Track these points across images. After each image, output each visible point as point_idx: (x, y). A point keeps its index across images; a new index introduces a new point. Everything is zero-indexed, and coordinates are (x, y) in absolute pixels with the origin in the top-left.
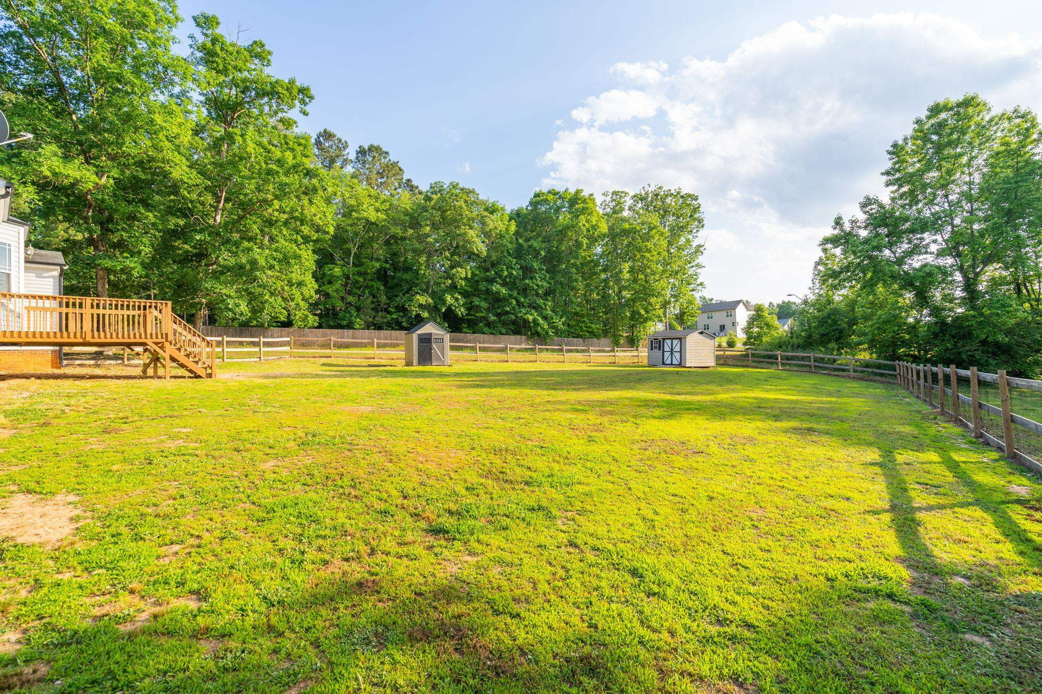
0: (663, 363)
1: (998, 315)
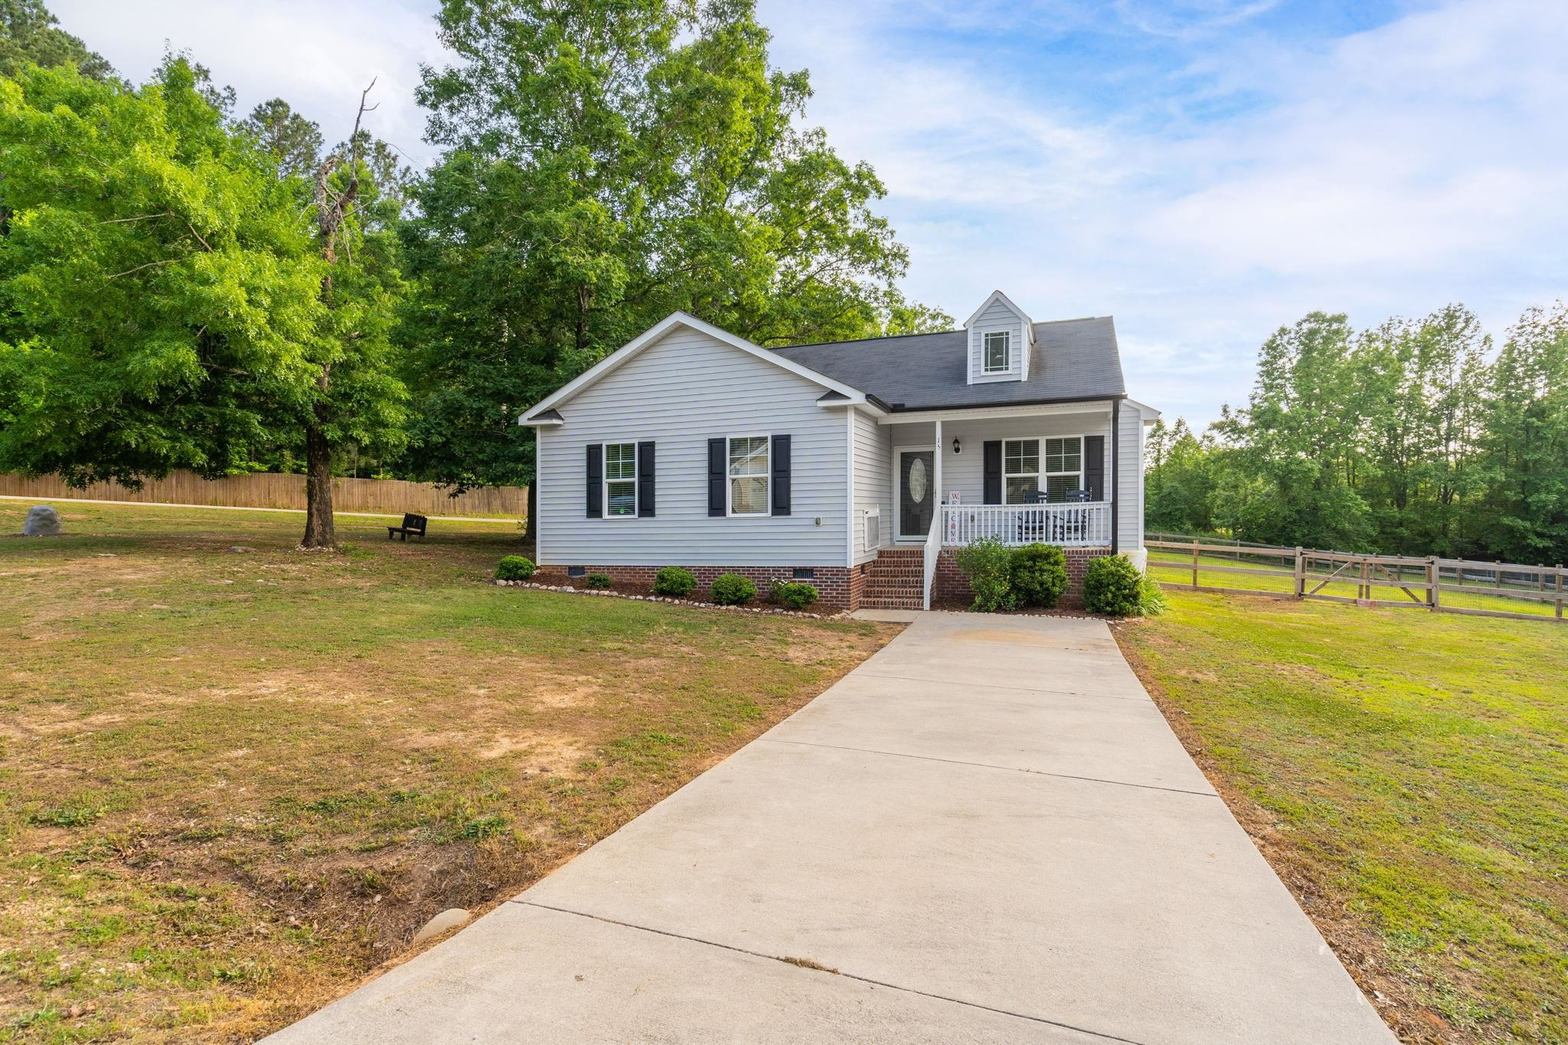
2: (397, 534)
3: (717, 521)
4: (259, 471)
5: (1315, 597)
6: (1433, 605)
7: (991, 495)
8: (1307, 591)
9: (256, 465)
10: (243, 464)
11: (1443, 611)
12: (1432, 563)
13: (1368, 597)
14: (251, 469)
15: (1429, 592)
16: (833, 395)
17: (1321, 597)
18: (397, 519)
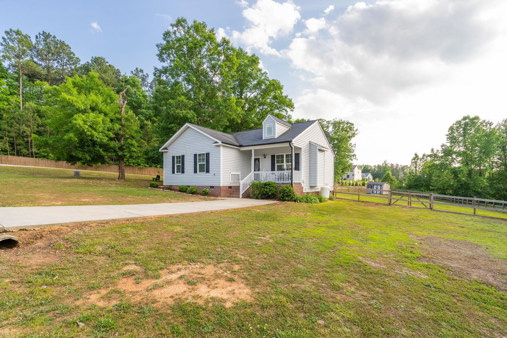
0: (373, 193)
1: (479, 183)
2: (154, 180)
3: (196, 174)
4: (147, 167)
5: (394, 205)
6: (431, 209)
7: (273, 169)
8: (392, 203)
9: (146, 165)
10: (143, 165)
11: (434, 210)
12: (431, 195)
13: (411, 205)
14: (145, 166)
15: (430, 204)
16: (216, 142)
17: (396, 205)
18: (155, 177)
